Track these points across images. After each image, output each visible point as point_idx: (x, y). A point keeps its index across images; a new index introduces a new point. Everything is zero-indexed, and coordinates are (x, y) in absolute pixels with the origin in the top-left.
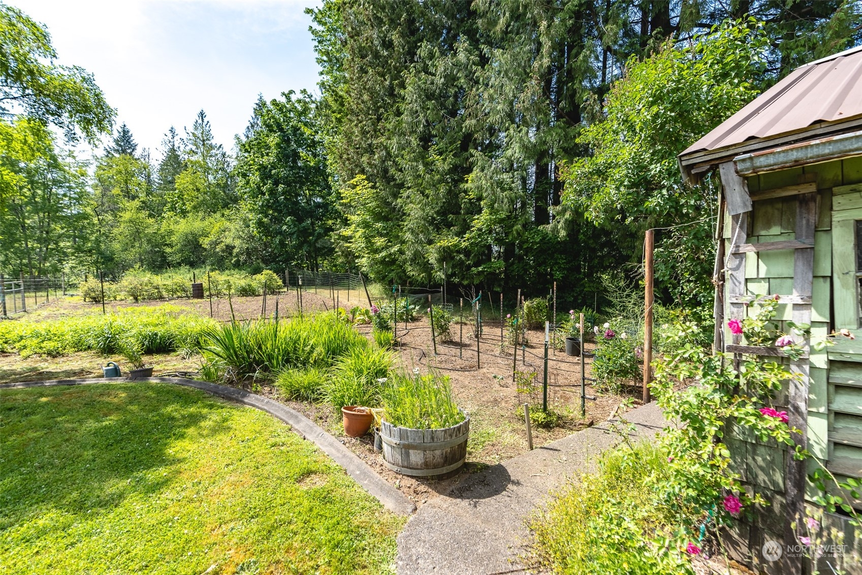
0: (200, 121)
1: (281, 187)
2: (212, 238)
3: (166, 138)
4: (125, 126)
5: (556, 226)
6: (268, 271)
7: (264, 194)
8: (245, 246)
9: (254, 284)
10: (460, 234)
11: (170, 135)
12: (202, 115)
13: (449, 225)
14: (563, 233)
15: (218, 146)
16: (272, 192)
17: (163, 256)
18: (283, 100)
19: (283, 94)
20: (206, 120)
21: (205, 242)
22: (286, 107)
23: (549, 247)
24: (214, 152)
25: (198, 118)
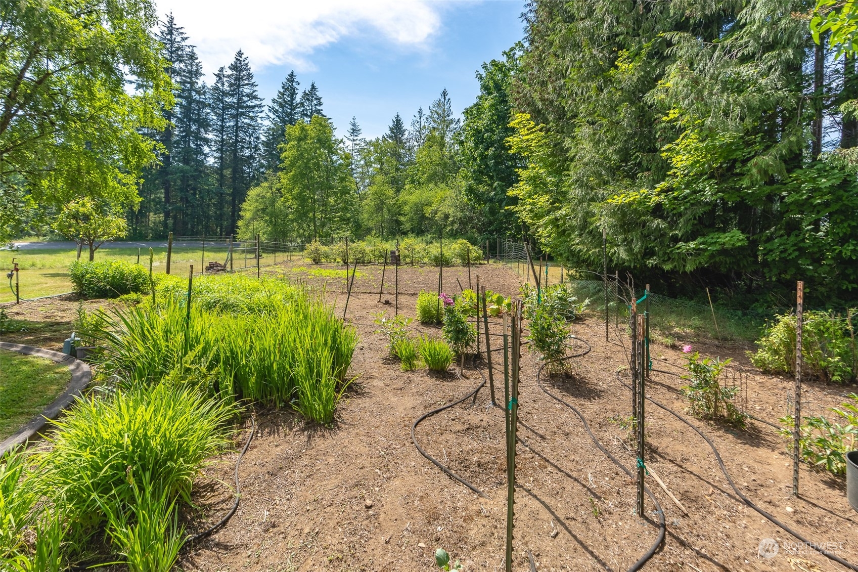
0: (442, 100)
1: (491, 151)
2: (434, 207)
3: (415, 119)
6: (465, 241)
7: (475, 159)
8: (459, 215)
9: (447, 253)
11: (418, 116)
12: (444, 94)
15: (456, 120)
16: (484, 158)
17: (398, 223)
18: (504, 59)
19: (505, 53)
20: (447, 98)
21: (428, 211)
22: (505, 66)
24: (453, 126)
25: (441, 97)
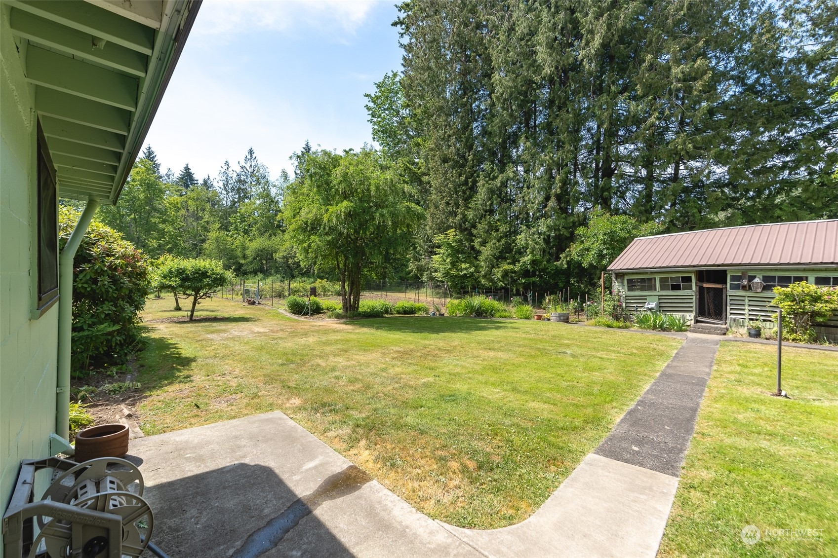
0: (249, 157)
4: (150, 148)
5: (562, 263)
10: (514, 263)
12: (251, 152)
13: (505, 259)
14: (566, 266)
20: (254, 156)
23: (559, 272)
25: (247, 154)
